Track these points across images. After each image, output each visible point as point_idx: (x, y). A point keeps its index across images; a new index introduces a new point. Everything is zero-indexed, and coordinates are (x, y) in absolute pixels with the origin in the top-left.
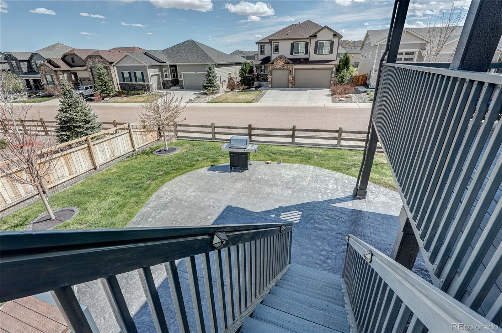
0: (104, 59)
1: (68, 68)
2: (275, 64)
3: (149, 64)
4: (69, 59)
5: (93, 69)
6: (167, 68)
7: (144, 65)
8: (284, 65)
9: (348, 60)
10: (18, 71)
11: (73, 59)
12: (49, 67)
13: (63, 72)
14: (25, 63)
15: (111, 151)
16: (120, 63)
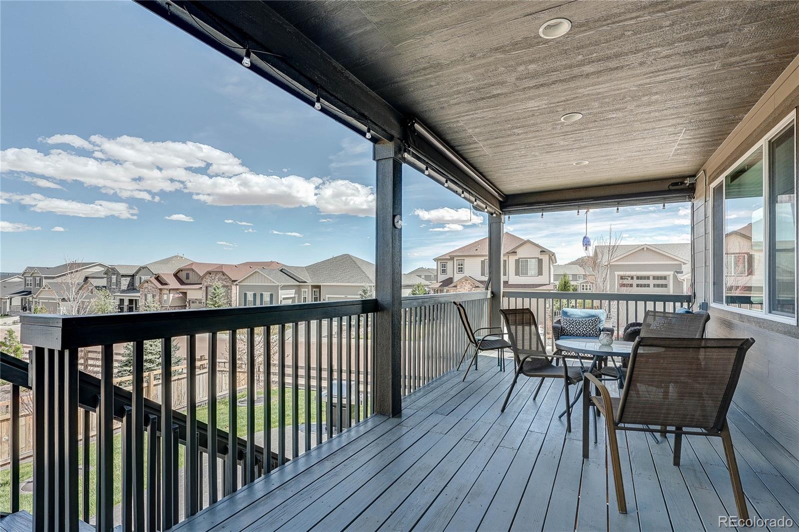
0: (227, 276)
1: (178, 286)
2: (458, 287)
3: (283, 284)
4: (183, 275)
5: (209, 289)
6: (307, 290)
7: (275, 284)
8: (472, 289)
9: (568, 285)
10: (114, 289)
11: (188, 275)
12: (154, 284)
13: (170, 291)
14: (127, 278)
15: (178, 396)
16: (246, 281)
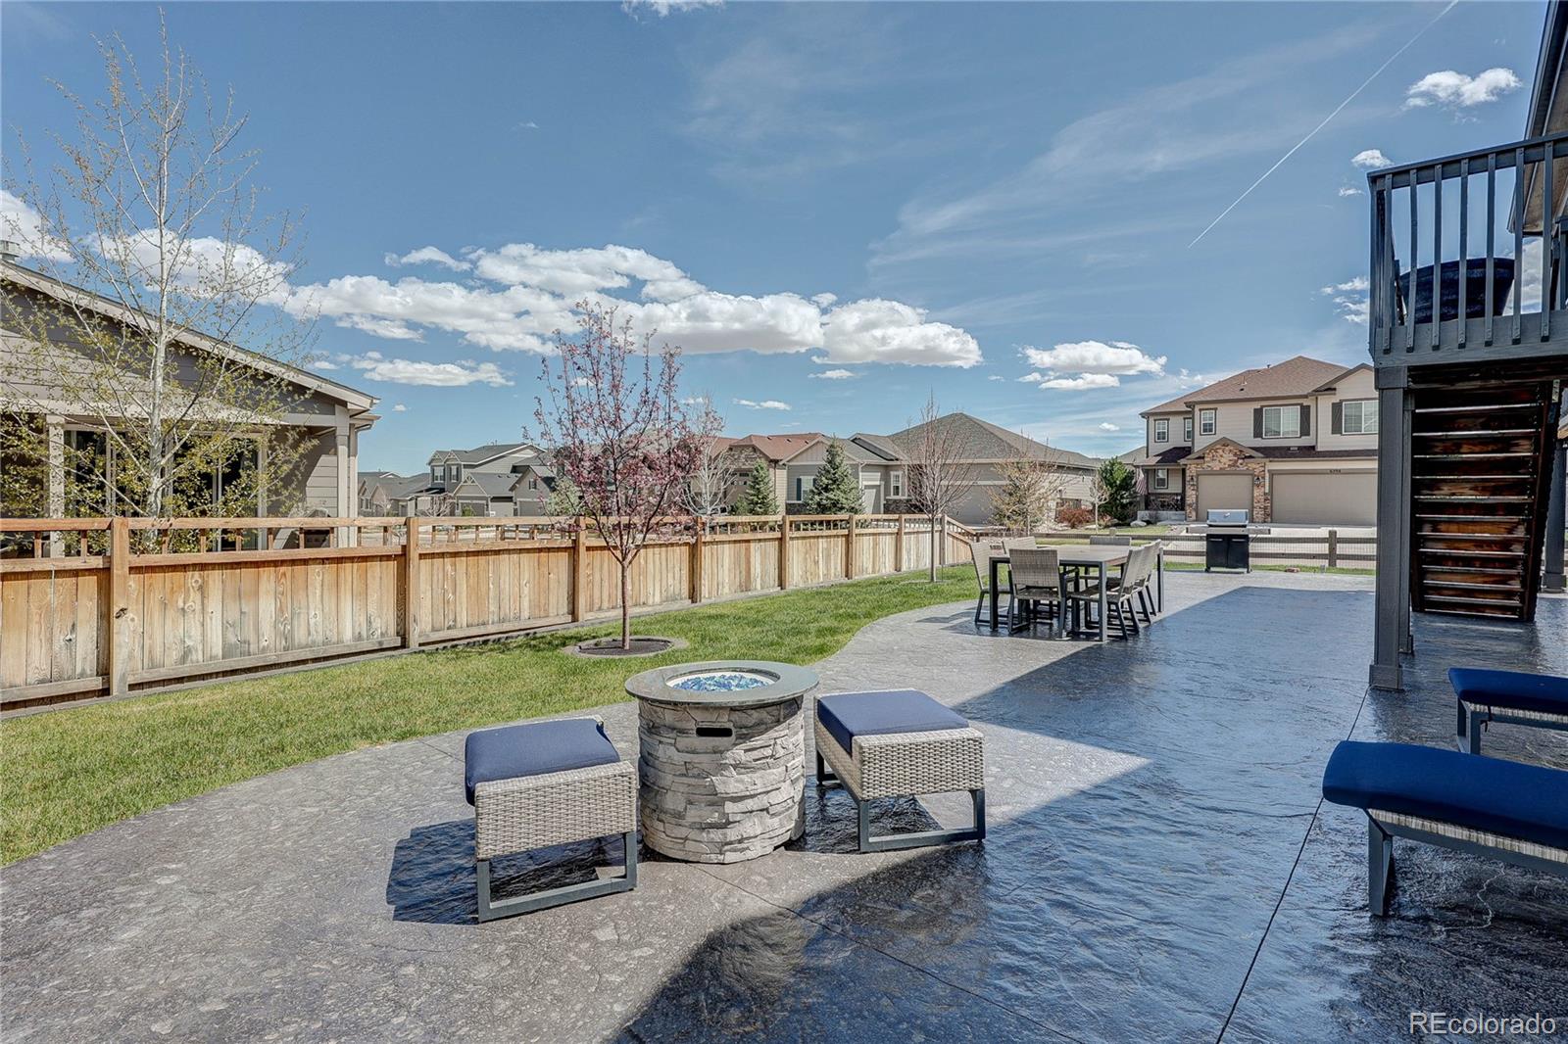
0: (761, 452)
2: (1206, 459)
3: (866, 462)
6: (900, 473)
7: (856, 462)
8: (1236, 462)
16: (799, 458)
